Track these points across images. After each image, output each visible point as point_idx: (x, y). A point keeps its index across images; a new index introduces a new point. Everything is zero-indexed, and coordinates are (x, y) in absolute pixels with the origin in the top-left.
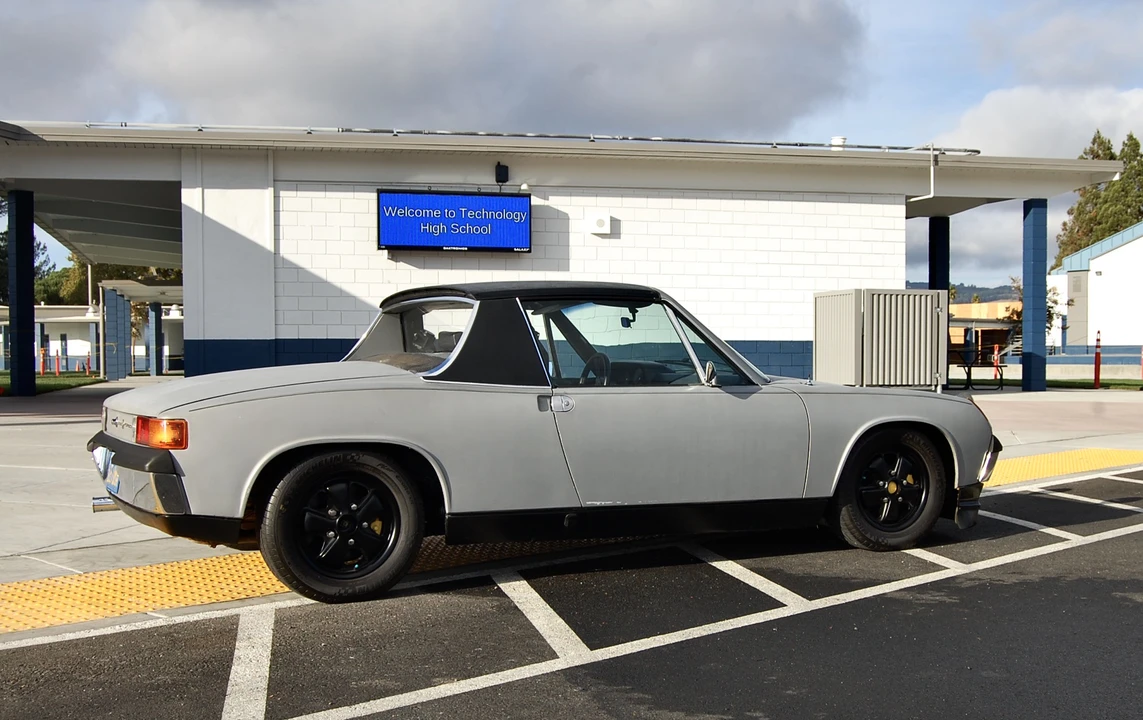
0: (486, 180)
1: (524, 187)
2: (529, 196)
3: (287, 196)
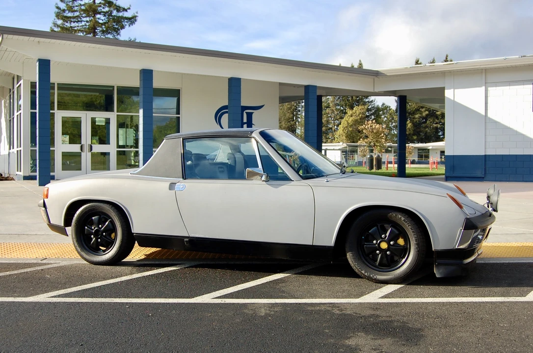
3: (491, 90)
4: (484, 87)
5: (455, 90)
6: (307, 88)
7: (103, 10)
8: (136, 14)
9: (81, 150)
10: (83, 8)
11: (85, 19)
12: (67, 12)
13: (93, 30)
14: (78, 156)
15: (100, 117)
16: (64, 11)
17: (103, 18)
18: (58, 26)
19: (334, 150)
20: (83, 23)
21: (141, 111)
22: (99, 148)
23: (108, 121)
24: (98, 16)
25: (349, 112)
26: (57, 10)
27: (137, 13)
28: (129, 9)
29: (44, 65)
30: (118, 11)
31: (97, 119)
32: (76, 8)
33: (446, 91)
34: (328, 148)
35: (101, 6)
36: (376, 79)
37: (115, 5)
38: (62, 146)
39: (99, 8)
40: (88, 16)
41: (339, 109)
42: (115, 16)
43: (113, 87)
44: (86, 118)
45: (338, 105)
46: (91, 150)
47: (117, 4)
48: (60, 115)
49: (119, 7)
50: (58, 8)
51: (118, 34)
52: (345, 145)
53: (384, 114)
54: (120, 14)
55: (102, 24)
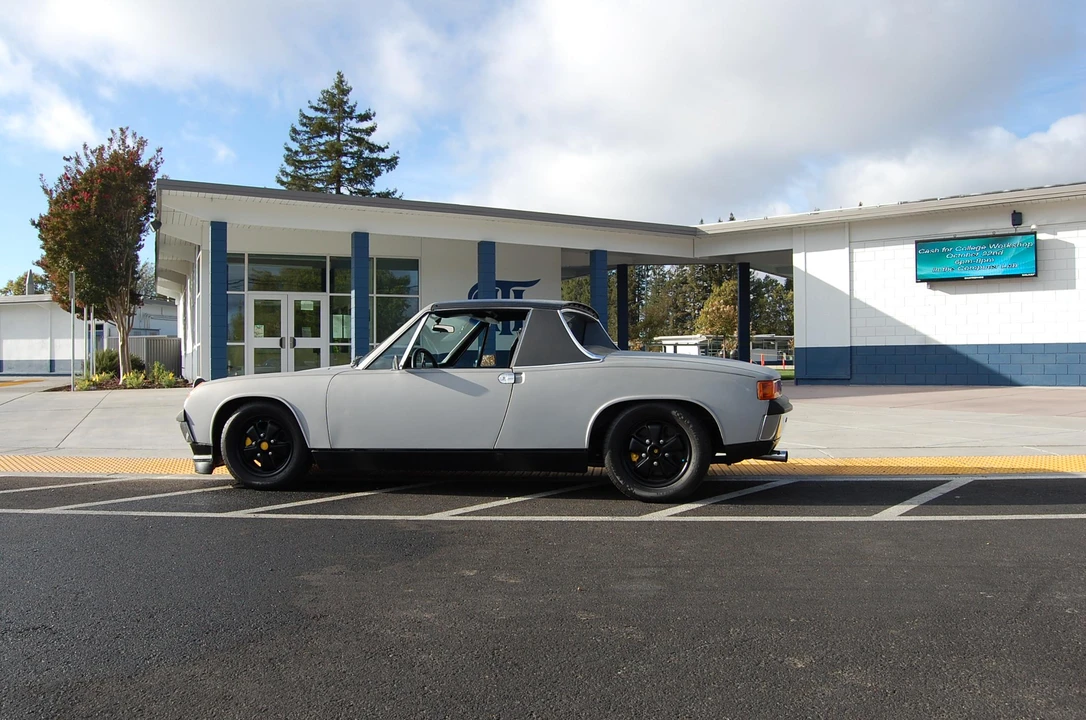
0: (1004, 225)
1: (1033, 227)
2: (1035, 233)
3: (859, 253)
4: (847, 249)
5: (808, 254)
6: (594, 253)
7: (350, 150)
8: (397, 155)
9: (281, 345)
10: (322, 148)
11: (325, 164)
12: (301, 154)
13: (336, 179)
14: (276, 353)
15: (307, 299)
16: (296, 153)
17: (350, 161)
18: (287, 174)
19: (688, 345)
20: (323, 170)
21: (353, 292)
22: (306, 343)
23: (317, 307)
24: (344, 159)
25: (716, 289)
26: (287, 153)
27: (398, 152)
28: (387, 147)
29: (219, 230)
30: (372, 151)
31: (302, 303)
32: (314, 149)
33: (794, 255)
34: (679, 342)
35: (347, 145)
36: (697, 240)
37: (367, 143)
38: (254, 339)
39: (344, 148)
40: (331, 159)
41: (701, 286)
42: (367, 158)
43: (325, 257)
44: (287, 301)
45: (700, 280)
46: (295, 345)
47: (370, 141)
48: (251, 298)
49: (373, 145)
50: (288, 149)
51: (372, 183)
52: (704, 338)
53: (768, 292)
54: (375, 155)
55: (349, 170)
